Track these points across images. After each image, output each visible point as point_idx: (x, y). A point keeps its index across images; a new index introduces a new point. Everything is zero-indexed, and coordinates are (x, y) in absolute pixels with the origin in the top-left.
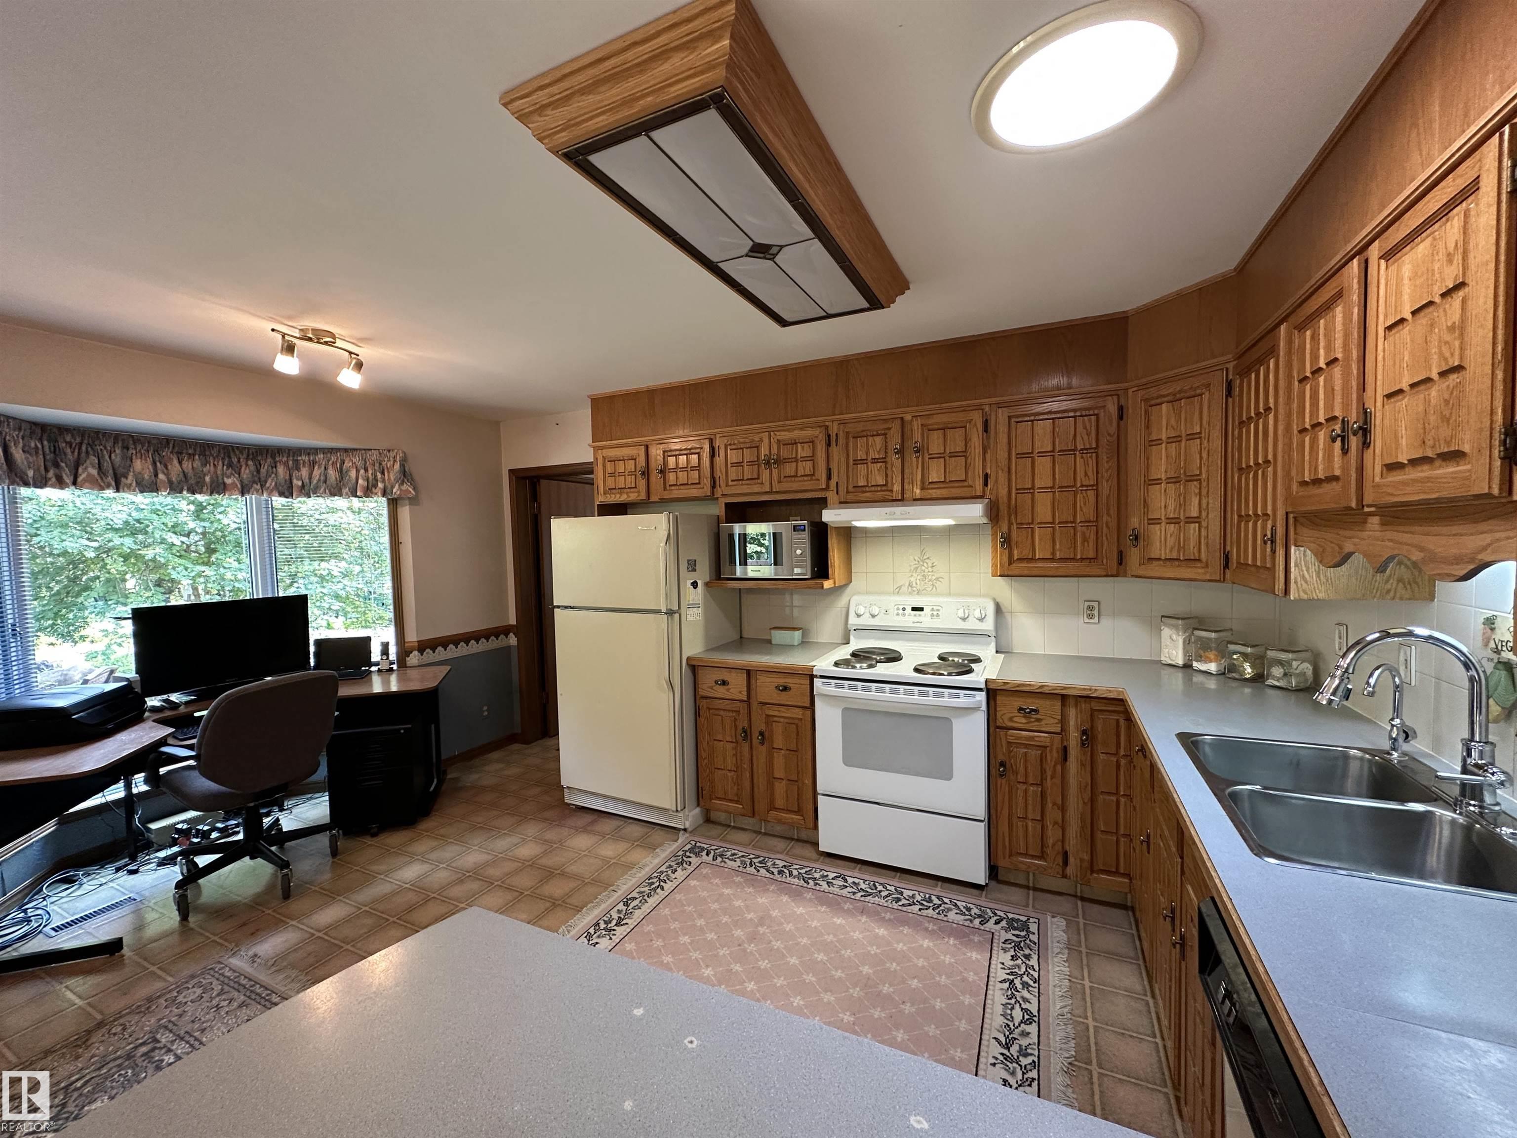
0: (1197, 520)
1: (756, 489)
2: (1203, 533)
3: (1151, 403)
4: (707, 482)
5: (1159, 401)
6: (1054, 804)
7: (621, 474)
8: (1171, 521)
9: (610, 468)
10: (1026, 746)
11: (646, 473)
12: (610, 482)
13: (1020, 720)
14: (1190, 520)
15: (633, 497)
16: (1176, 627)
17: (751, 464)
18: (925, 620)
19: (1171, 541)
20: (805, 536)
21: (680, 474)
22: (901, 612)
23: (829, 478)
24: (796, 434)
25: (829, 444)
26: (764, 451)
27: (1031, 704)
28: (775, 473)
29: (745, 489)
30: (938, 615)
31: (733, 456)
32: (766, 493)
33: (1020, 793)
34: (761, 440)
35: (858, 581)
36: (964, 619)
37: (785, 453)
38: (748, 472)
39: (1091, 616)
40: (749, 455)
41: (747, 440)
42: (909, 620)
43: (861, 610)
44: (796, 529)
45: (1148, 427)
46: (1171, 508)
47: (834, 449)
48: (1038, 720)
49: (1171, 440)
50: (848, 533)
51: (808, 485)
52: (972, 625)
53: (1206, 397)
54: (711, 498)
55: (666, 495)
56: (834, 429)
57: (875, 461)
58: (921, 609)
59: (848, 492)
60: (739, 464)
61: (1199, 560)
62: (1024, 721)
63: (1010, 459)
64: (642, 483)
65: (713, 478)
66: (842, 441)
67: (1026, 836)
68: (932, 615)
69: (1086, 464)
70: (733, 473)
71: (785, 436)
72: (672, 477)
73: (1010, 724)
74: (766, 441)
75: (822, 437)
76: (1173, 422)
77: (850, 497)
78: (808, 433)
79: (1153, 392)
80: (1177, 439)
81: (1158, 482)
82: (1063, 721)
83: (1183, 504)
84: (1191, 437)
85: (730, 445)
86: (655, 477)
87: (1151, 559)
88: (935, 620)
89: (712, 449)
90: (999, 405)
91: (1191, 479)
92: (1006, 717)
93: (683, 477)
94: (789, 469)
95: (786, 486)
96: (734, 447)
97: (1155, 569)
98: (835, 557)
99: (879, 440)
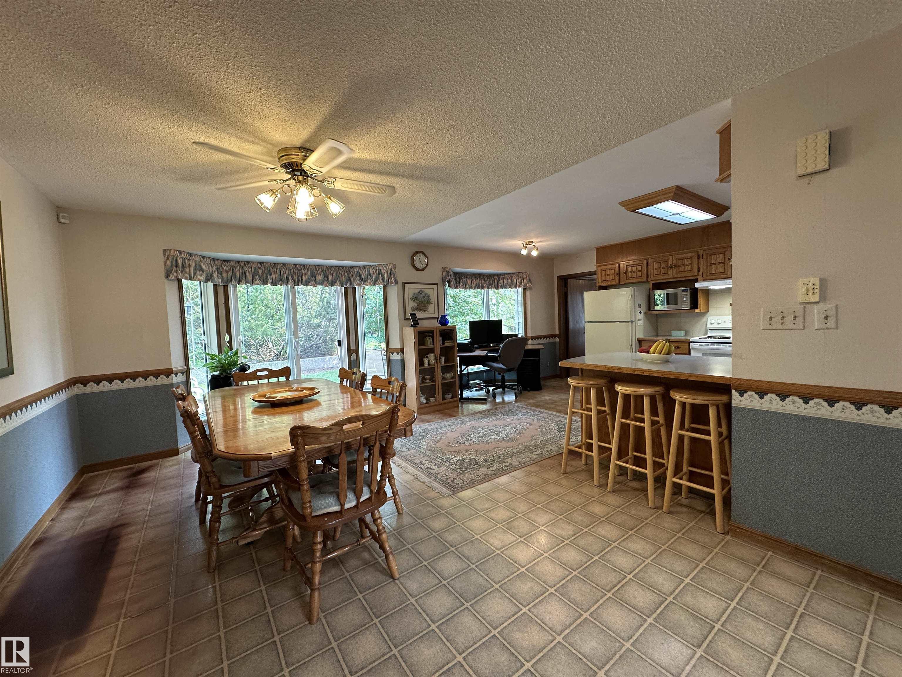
1: (666, 277)
4: (645, 276)
7: (608, 275)
9: (603, 273)
11: (619, 274)
12: (604, 278)
15: (613, 283)
17: (664, 268)
20: (688, 294)
21: (633, 274)
23: (699, 271)
24: (684, 255)
25: (699, 258)
26: (670, 263)
28: (675, 271)
29: (661, 277)
31: (656, 266)
32: (671, 278)
34: (669, 259)
35: (712, 311)
37: (680, 263)
40: (663, 265)
41: (663, 259)
43: (713, 322)
44: (683, 291)
47: (701, 261)
50: (707, 292)
51: (689, 274)
54: (646, 282)
55: (627, 281)
56: (701, 253)
57: (719, 263)
59: (707, 276)
60: (659, 268)
64: (617, 278)
65: (647, 274)
66: (705, 257)
70: (656, 272)
71: (679, 257)
72: (630, 275)
74: (671, 259)
75: (696, 256)
77: (708, 278)
78: (690, 255)
85: (655, 261)
86: (623, 275)
89: (647, 263)
94: (681, 269)
95: (679, 275)
96: (657, 262)
98: (701, 301)
99: (721, 256)
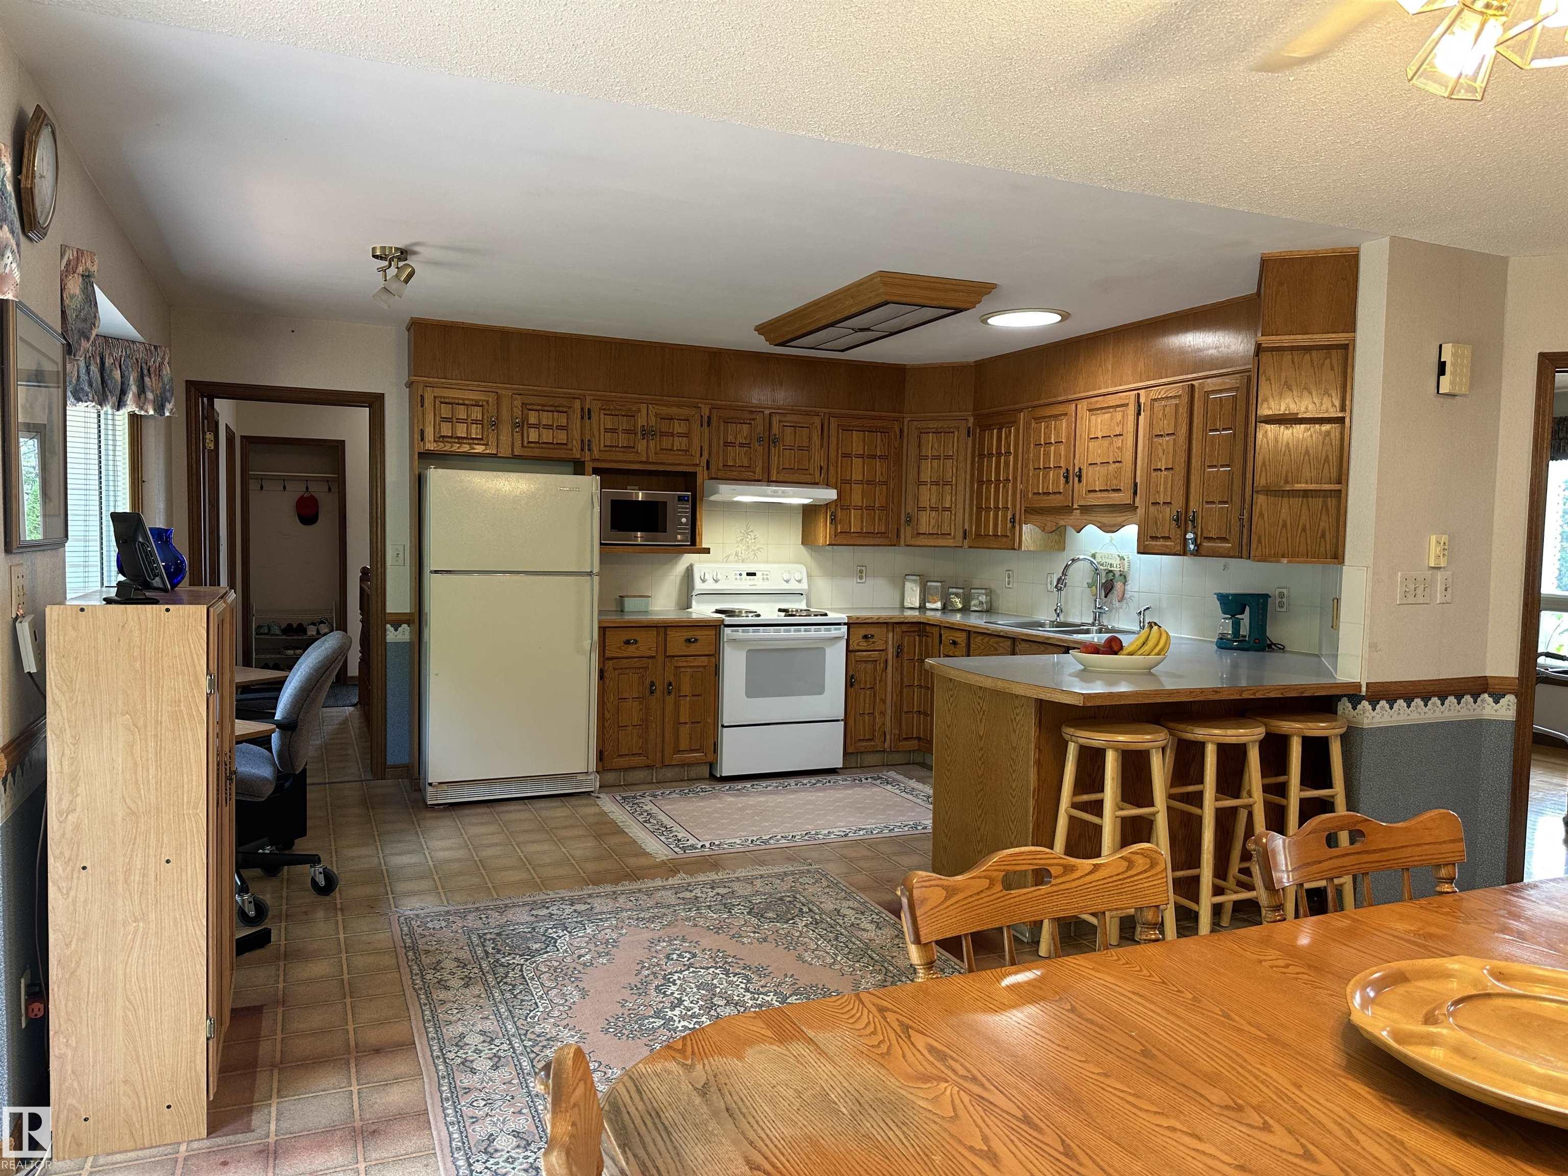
0: (949, 509)
1: (631, 457)
2: (953, 517)
3: (922, 432)
4: (576, 444)
5: (927, 431)
6: (881, 700)
7: (460, 421)
8: (932, 509)
10: (866, 662)
11: (496, 424)
12: (446, 430)
13: (864, 645)
14: (945, 509)
15: (478, 448)
16: (914, 581)
17: (627, 432)
18: (757, 584)
19: (933, 522)
20: (689, 506)
21: (543, 432)
22: (738, 577)
23: (701, 455)
24: (674, 411)
25: (701, 425)
26: (641, 421)
27: (869, 631)
28: (652, 444)
29: (621, 457)
30: (767, 579)
32: (641, 462)
33: (862, 695)
34: (639, 411)
36: (787, 581)
37: (662, 426)
38: (622, 440)
39: (861, 578)
40: (624, 423)
41: (623, 408)
42: (747, 584)
43: (706, 577)
44: (681, 499)
45: (919, 446)
46: (933, 501)
47: (706, 429)
48: (874, 643)
49: (935, 458)
51: (682, 459)
52: (793, 586)
53: (956, 433)
54: (579, 462)
55: (525, 453)
56: (706, 412)
57: (742, 445)
58: (754, 574)
59: (718, 469)
60: (613, 431)
61: (950, 534)
62: (865, 644)
63: (837, 456)
64: (491, 436)
65: (583, 441)
66: (714, 424)
67: (864, 727)
68: (763, 579)
69: (882, 466)
70: (608, 439)
71: (664, 410)
73: (857, 648)
74: (644, 412)
75: (697, 417)
76: (936, 446)
77: (720, 474)
78: (685, 411)
79: (924, 425)
80: (938, 458)
81: (925, 483)
82: (886, 642)
83: (941, 498)
84: (947, 457)
85: (604, 409)
86: (509, 431)
87: (919, 534)
88: (766, 583)
89: (583, 409)
90: (831, 415)
91: (946, 483)
92: (855, 644)
93: (547, 436)
94: (666, 443)
95: (661, 458)
96: (607, 412)
97: (922, 541)
98: (700, 526)
99: (745, 428)
